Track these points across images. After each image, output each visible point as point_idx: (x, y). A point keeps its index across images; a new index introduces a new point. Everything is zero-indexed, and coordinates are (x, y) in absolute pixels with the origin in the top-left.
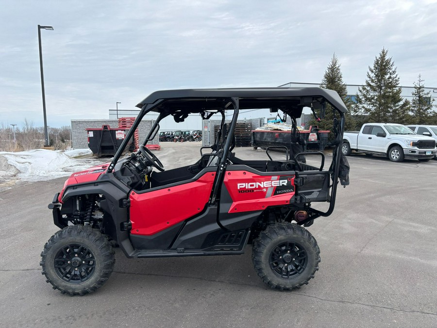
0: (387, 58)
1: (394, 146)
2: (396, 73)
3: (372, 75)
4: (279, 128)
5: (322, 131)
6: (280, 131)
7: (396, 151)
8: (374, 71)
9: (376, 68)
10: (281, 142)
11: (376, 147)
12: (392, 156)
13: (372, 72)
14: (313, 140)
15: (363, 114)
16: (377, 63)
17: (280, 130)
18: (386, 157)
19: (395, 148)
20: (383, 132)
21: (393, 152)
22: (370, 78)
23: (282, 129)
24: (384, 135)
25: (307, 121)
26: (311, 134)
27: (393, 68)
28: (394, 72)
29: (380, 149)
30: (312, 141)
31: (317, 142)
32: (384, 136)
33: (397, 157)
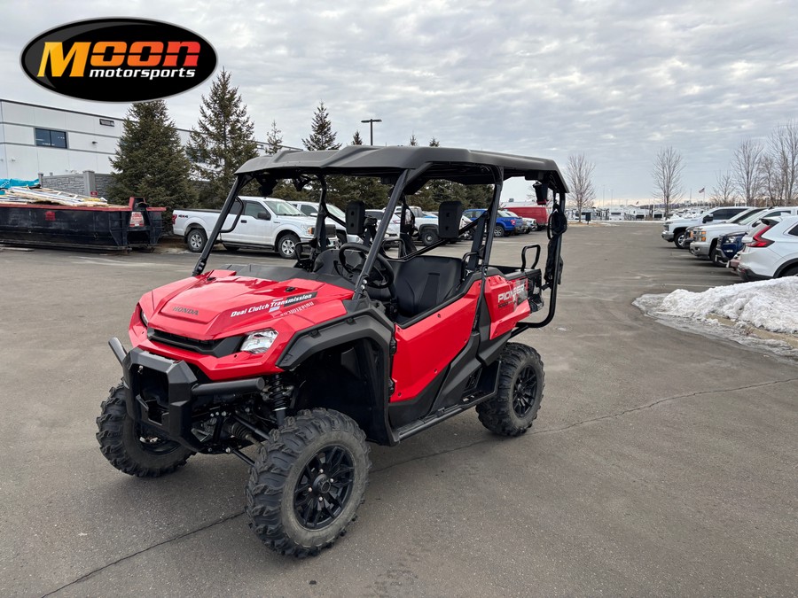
0: (230, 87)
1: (285, 234)
2: (246, 116)
3: (209, 112)
4: (53, 201)
5: (153, 209)
6: (58, 207)
7: (289, 241)
8: (212, 105)
9: (215, 101)
10: (63, 228)
11: (257, 236)
12: (284, 250)
13: (209, 106)
14: (137, 225)
15: (200, 179)
16: (215, 94)
17: (58, 204)
18: (274, 252)
19: (287, 236)
20: (265, 212)
21: (284, 244)
22: (205, 116)
23: (61, 202)
24: (267, 217)
25: (100, 186)
26: (133, 213)
27: (241, 106)
28: (243, 113)
29: (262, 239)
30: (136, 228)
31: (145, 229)
32: (269, 219)
33: (292, 251)
